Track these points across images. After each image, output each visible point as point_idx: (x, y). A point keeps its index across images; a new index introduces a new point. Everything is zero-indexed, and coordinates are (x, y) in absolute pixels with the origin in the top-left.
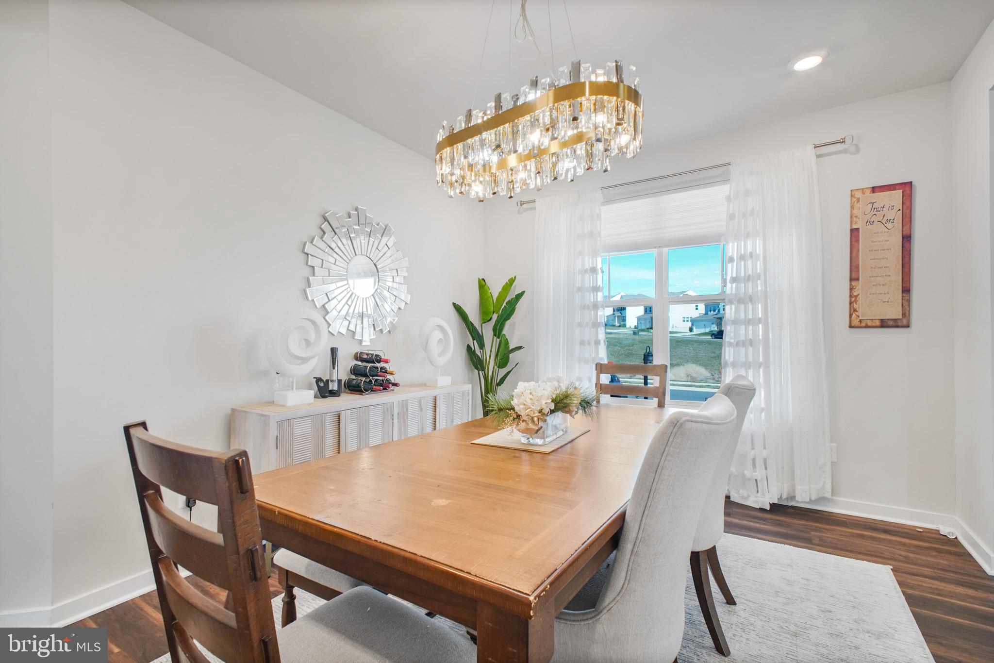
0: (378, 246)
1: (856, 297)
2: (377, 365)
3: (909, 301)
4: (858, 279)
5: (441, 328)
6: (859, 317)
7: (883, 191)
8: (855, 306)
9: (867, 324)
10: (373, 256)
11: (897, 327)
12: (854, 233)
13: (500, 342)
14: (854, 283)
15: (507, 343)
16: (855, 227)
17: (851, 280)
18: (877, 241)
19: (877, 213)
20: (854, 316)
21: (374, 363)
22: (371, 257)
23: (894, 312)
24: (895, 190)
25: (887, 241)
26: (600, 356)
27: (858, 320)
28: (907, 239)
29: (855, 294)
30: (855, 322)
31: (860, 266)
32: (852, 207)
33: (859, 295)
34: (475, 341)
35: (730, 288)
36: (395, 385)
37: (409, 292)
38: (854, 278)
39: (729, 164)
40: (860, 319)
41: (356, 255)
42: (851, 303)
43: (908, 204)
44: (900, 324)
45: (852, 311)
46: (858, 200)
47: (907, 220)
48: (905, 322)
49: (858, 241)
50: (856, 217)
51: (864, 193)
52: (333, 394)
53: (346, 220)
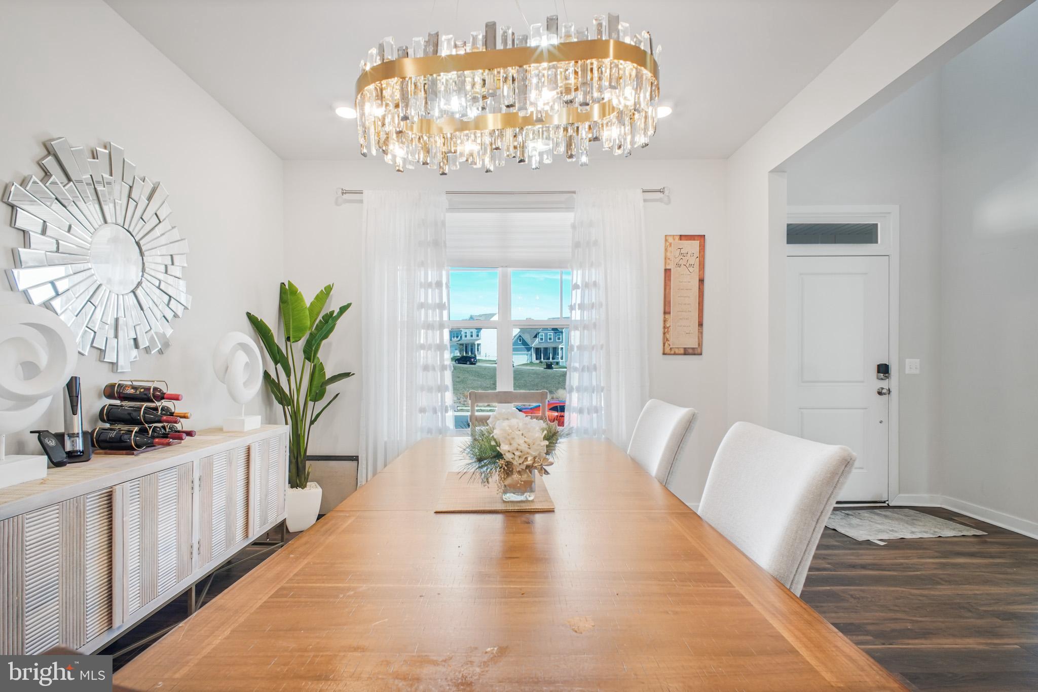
0: (142, 215)
1: (668, 328)
2: (158, 404)
3: (702, 333)
4: (669, 313)
5: (244, 347)
6: (670, 345)
7: (687, 240)
8: (668, 336)
9: (675, 352)
10: (134, 229)
11: (695, 354)
12: (667, 272)
13: (315, 366)
14: (667, 316)
15: (322, 369)
16: (668, 267)
17: (665, 313)
18: (683, 282)
19: (683, 258)
20: (666, 344)
21: (152, 401)
22: (131, 230)
23: (692, 343)
24: (695, 240)
25: (690, 282)
26: (446, 383)
27: (669, 348)
28: (701, 281)
29: (668, 325)
30: (667, 351)
31: (671, 302)
32: (666, 250)
33: (670, 326)
34: (279, 366)
35: (576, 315)
36: (189, 434)
37: (188, 292)
38: (666, 312)
39: (574, 192)
40: (671, 347)
41: (106, 222)
42: (664, 333)
43: (702, 253)
44: (696, 352)
45: (665, 340)
46: (670, 244)
47: (702, 266)
48: (699, 351)
49: (670, 280)
50: (669, 259)
51: (674, 240)
52: (74, 457)
53: (89, 160)
